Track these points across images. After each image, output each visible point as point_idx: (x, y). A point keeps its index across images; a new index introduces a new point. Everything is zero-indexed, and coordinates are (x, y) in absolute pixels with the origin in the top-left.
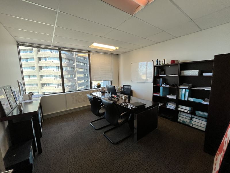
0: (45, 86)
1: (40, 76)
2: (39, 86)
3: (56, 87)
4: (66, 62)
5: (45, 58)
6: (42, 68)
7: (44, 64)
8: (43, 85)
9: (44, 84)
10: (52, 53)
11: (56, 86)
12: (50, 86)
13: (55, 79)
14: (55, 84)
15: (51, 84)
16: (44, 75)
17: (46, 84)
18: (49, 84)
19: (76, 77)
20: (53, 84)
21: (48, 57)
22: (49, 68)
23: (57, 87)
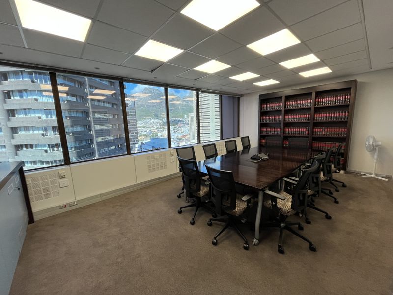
0: (24, 149)
1: (10, 130)
2: (9, 150)
3: (46, 151)
4: (67, 101)
5: (20, 92)
6: (15, 112)
7: (16, 104)
8: (18, 147)
9: (22, 145)
10: (33, 82)
11: (46, 148)
12: (34, 148)
13: (43, 135)
14: (45, 146)
15: (37, 145)
16: (20, 127)
17: (25, 145)
18: (32, 146)
19: (93, 130)
20: (41, 146)
21: (25, 91)
22: (30, 113)
23: (49, 151)
